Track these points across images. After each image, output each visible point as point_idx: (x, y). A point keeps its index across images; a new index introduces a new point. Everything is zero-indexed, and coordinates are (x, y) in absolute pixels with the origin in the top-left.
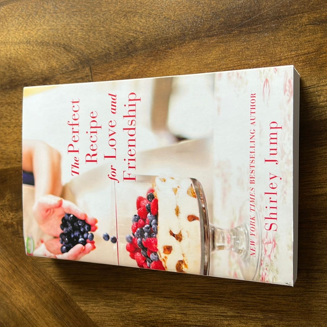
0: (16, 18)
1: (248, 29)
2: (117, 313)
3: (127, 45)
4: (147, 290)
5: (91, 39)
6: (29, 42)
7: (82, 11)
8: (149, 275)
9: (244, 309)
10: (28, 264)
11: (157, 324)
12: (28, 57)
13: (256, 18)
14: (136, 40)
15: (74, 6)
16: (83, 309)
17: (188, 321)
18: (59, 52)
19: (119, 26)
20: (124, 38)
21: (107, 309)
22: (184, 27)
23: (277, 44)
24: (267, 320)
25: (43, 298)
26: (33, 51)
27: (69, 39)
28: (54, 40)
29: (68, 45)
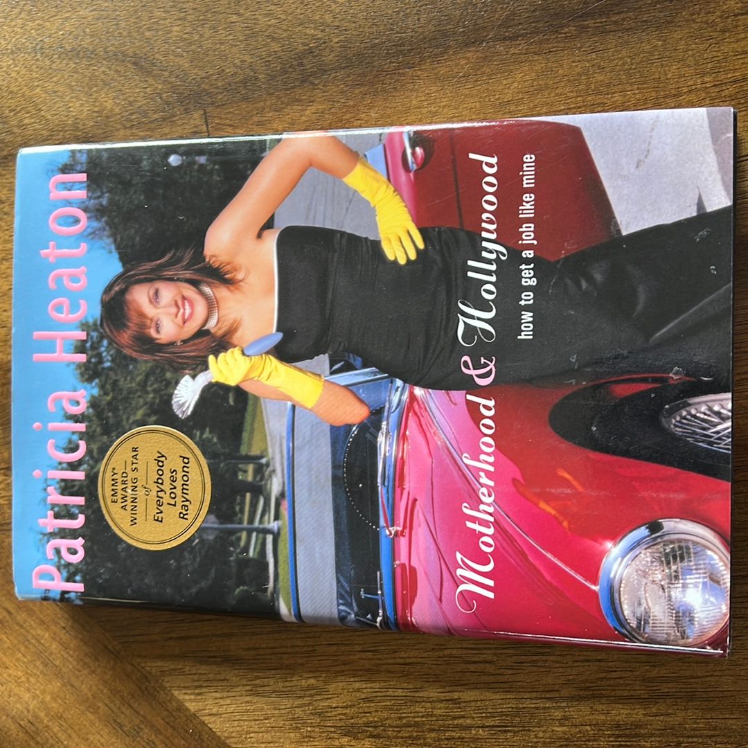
1: (601, 23)
2: (283, 712)
3: (300, 57)
4: (358, 648)
6: (41, 48)
11: (384, 730)
12: (37, 86)
14: (323, 45)
16: (192, 706)
17: (463, 717)
18: (121, 74)
19: (278, 13)
20: (292, 40)
21: (254, 703)
22: (445, 16)
23: (670, 57)
24: (657, 700)
25: (84, 686)
26: (50, 71)
27: (146, 42)
28: (109, 44)
29: (145, 57)
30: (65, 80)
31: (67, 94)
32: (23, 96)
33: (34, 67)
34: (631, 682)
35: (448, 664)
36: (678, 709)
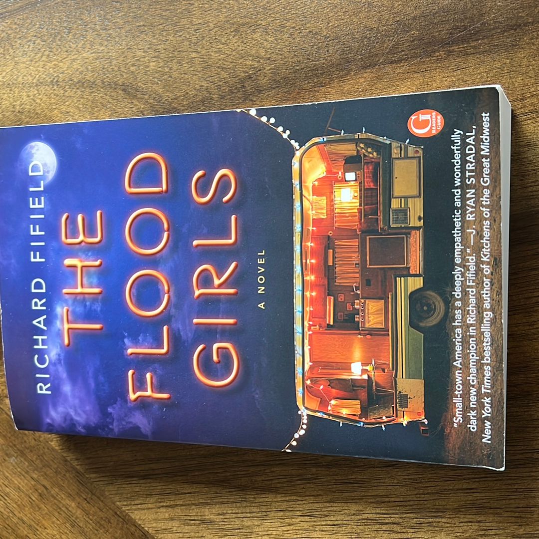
0: (30, 41)
1: (464, 48)
3: (242, 81)
4: (298, 513)
5: (175, 74)
6: (57, 81)
7: (155, 24)
8: (302, 486)
12: (55, 109)
13: (477, 29)
14: (259, 72)
15: (141, 17)
18: (114, 98)
19: (225, 50)
22: (347, 47)
23: (516, 71)
26: (64, 98)
27: (131, 75)
28: (105, 77)
29: (131, 85)
30: (75, 104)
31: (76, 113)
32: (45, 116)
33: (52, 95)
35: (365, 525)
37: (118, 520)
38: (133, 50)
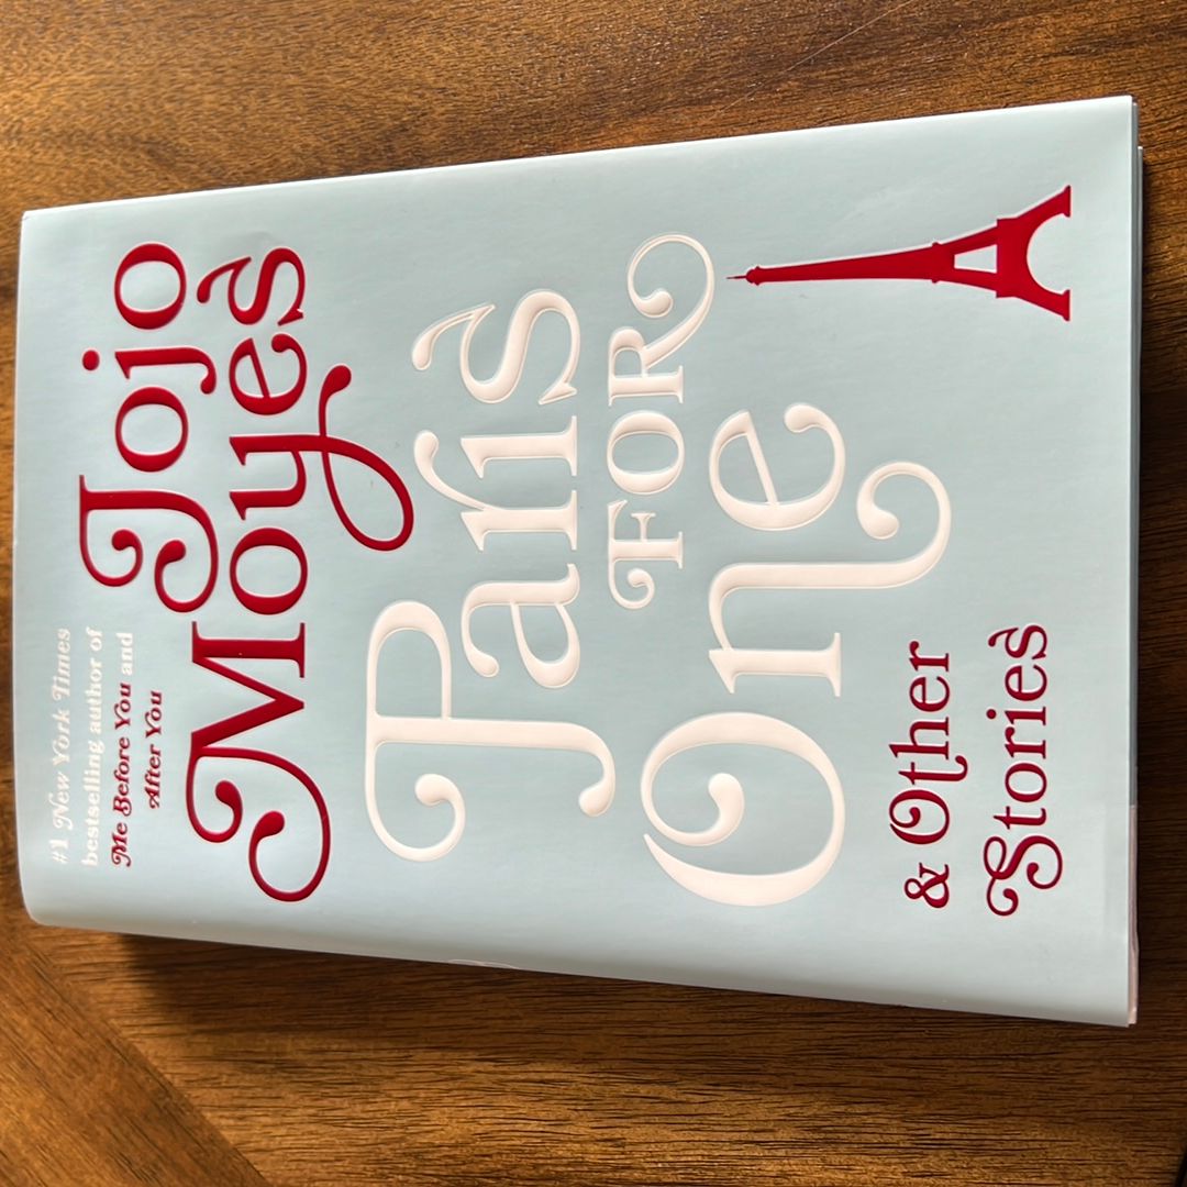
1: (838, 73)
2: (362, 1149)
3: (388, 137)
5: (253, 120)
6: (18, 132)
7: (217, 14)
8: (481, 997)
9: (839, 1115)
10: (17, 971)
12: (13, 189)
13: (867, 33)
14: (422, 118)
16: (230, 1136)
17: (628, 1168)
18: (130, 168)
19: (355, 70)
20: (376, 112)
21: (321, 1134)
22: (602, 69)
24: (925, 1152)
25: (77, 1100)
26: (31, 167)
27: (167, 120)
28: (113, 123)
29: (164, 142)
30: (53, 179)
33: (8, 160)
34: (884, 1121)
35: (606, 1084)
36: (957, 1167)
37: (113, 1057)
38: (172, 69)
